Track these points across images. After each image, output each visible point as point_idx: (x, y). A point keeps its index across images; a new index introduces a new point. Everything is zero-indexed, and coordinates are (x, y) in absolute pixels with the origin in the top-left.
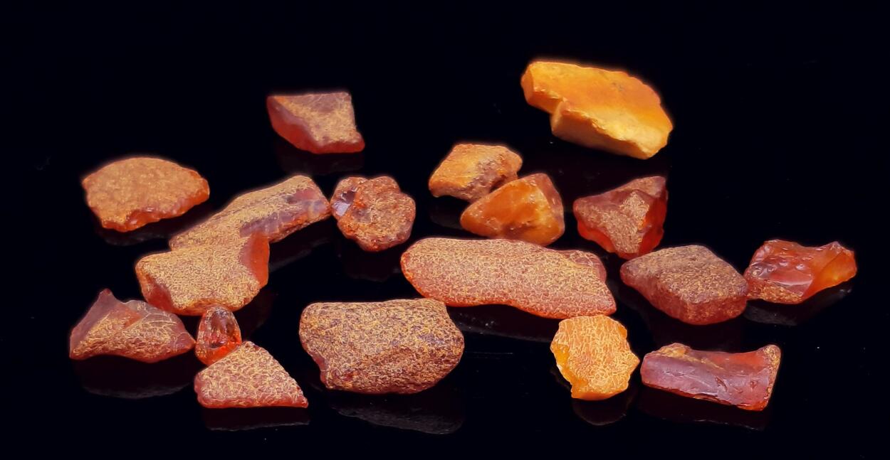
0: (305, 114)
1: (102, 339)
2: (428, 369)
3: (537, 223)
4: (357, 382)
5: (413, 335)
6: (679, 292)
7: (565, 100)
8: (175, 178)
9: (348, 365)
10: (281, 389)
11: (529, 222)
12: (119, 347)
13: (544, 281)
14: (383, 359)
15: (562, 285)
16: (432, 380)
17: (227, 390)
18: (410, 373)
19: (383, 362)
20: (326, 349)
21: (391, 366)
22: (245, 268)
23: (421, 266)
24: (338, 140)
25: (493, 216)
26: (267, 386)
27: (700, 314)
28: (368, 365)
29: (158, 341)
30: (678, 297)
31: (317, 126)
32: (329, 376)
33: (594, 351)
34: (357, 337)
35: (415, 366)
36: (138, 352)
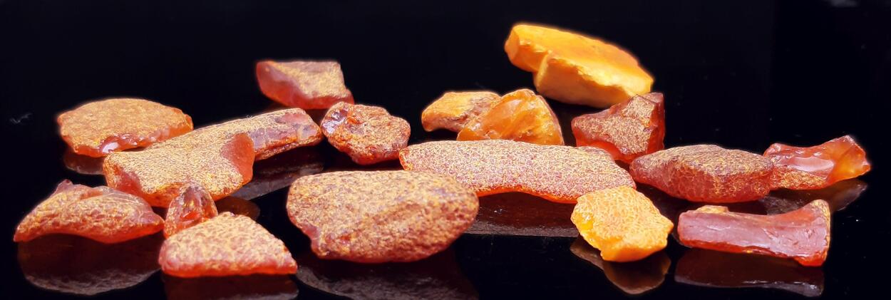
0: (294, 73)
1: (53, 212)
2: (439, 226)
3: (538, 131)
4: (354, 245)
5: (422, 189)
6: (702, 167)
7: (550, 52)
8: (158, 112)
9: (345, 226)
10: (264, 250)
11: (529, 131)
12: (73, 220)
13: (556, 165)
14: (386, 217)
15: (575, 168)
16: (444, 240)
17: (198, 252)
18: (418, 231)
19: (386, 220)
20: (318, 217)
21: (396, 225)
22: (226, 161)
23: (422, 157)
24: (328, 94)
25: (491, 128)
26: (247, 248)
27: (728, 187)
28: (369, 224)
29: (119, 213)
30: (702, 172)
31: (307, 84)
32: (322, 241)
33: (623, 211)
34: (355, 198)
35: (424, 223)
36: (94, 226)
